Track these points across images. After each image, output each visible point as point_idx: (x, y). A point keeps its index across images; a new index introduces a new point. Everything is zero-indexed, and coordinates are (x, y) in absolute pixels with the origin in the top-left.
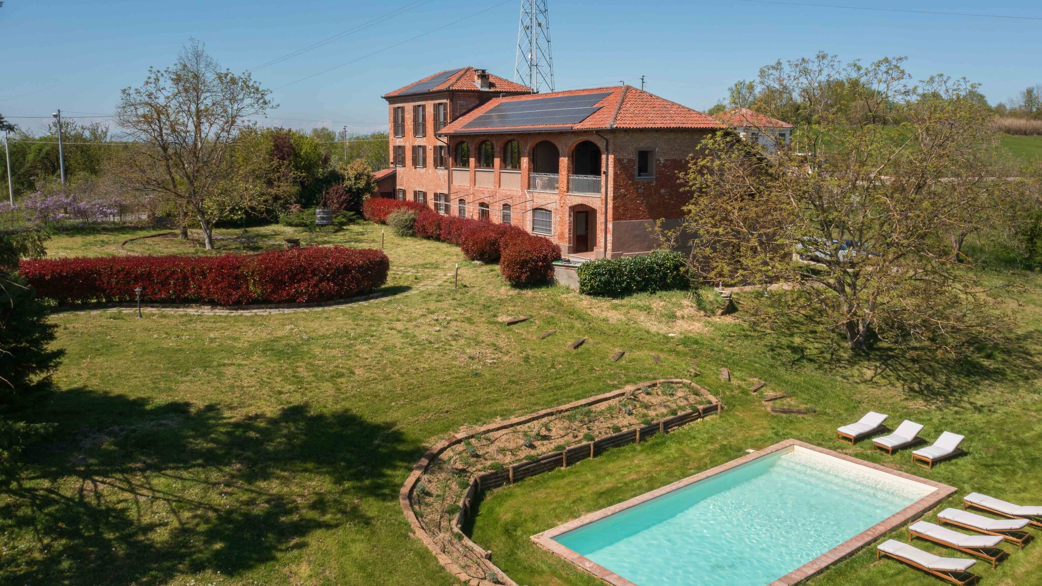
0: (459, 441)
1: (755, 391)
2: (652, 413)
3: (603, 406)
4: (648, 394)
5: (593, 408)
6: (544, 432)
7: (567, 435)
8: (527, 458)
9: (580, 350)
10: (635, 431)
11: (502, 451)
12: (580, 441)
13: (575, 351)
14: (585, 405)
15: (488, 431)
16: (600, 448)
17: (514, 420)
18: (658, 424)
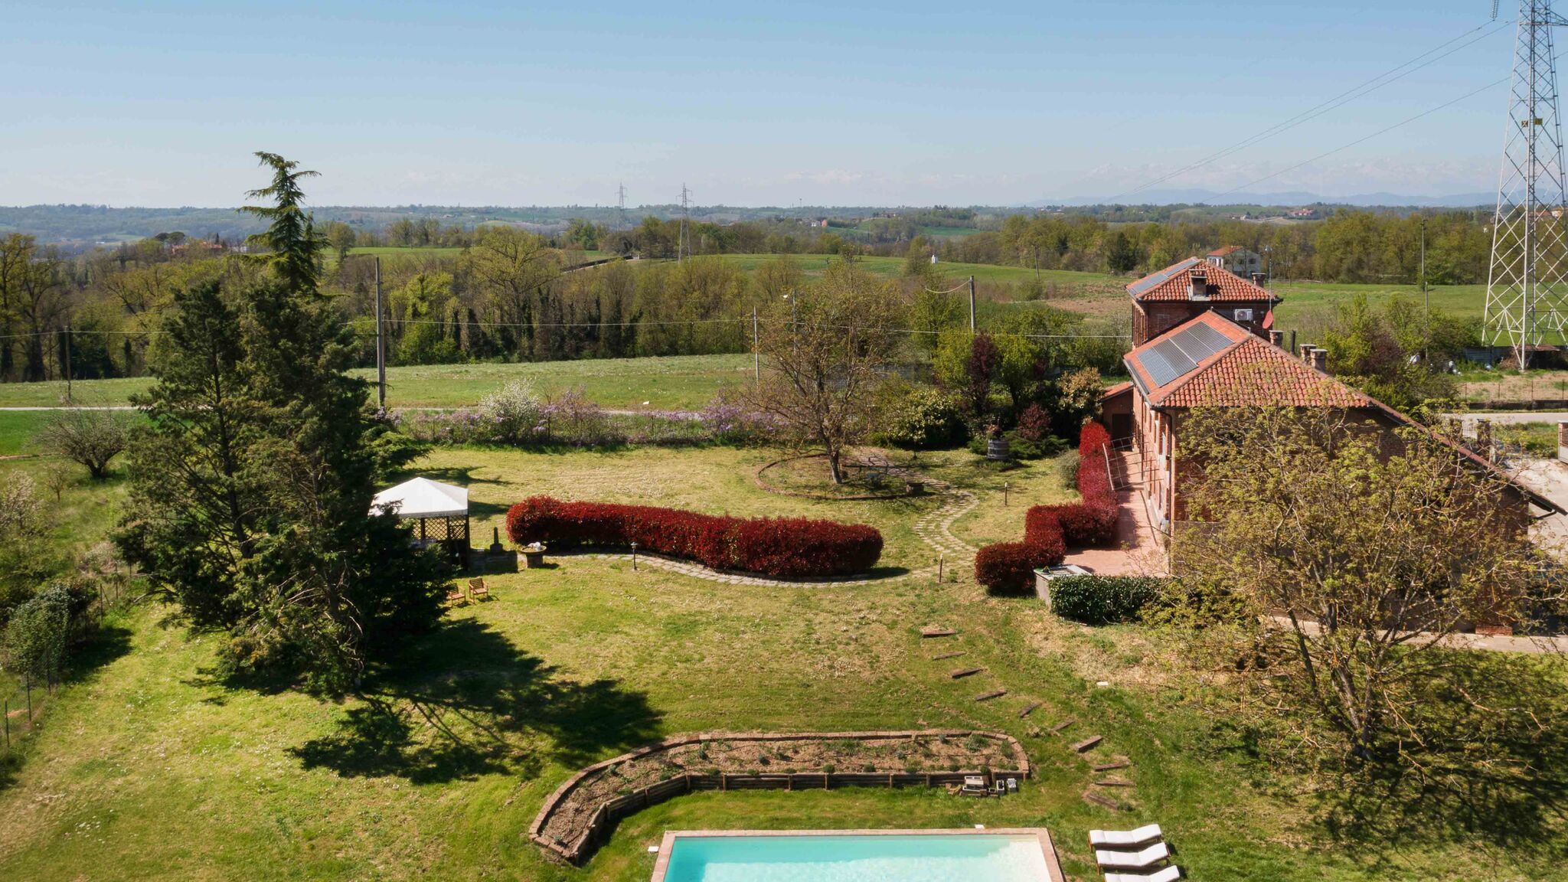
0: (699, 742)
1: (1097, 770)
2: (928, 763)
3: (877, 743)
4: (945, 742)
5: (864, 743)
6: (789, 753)
7: (810, 761)
8: (752, 772)
9: (957, 681)
10: (888, 776)
11: (733, 759)
12: (817, 770)
13: (952, 681)
14: (855, 738)
15: (735, 739)
16: (836, 782)
17: (770, 735)
18: (925, 776)
